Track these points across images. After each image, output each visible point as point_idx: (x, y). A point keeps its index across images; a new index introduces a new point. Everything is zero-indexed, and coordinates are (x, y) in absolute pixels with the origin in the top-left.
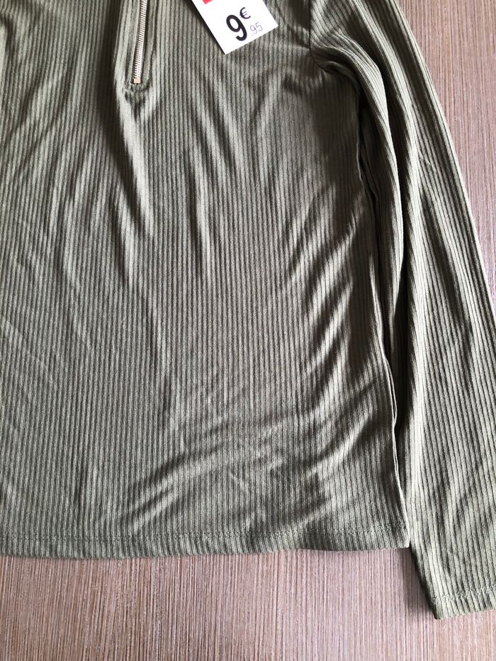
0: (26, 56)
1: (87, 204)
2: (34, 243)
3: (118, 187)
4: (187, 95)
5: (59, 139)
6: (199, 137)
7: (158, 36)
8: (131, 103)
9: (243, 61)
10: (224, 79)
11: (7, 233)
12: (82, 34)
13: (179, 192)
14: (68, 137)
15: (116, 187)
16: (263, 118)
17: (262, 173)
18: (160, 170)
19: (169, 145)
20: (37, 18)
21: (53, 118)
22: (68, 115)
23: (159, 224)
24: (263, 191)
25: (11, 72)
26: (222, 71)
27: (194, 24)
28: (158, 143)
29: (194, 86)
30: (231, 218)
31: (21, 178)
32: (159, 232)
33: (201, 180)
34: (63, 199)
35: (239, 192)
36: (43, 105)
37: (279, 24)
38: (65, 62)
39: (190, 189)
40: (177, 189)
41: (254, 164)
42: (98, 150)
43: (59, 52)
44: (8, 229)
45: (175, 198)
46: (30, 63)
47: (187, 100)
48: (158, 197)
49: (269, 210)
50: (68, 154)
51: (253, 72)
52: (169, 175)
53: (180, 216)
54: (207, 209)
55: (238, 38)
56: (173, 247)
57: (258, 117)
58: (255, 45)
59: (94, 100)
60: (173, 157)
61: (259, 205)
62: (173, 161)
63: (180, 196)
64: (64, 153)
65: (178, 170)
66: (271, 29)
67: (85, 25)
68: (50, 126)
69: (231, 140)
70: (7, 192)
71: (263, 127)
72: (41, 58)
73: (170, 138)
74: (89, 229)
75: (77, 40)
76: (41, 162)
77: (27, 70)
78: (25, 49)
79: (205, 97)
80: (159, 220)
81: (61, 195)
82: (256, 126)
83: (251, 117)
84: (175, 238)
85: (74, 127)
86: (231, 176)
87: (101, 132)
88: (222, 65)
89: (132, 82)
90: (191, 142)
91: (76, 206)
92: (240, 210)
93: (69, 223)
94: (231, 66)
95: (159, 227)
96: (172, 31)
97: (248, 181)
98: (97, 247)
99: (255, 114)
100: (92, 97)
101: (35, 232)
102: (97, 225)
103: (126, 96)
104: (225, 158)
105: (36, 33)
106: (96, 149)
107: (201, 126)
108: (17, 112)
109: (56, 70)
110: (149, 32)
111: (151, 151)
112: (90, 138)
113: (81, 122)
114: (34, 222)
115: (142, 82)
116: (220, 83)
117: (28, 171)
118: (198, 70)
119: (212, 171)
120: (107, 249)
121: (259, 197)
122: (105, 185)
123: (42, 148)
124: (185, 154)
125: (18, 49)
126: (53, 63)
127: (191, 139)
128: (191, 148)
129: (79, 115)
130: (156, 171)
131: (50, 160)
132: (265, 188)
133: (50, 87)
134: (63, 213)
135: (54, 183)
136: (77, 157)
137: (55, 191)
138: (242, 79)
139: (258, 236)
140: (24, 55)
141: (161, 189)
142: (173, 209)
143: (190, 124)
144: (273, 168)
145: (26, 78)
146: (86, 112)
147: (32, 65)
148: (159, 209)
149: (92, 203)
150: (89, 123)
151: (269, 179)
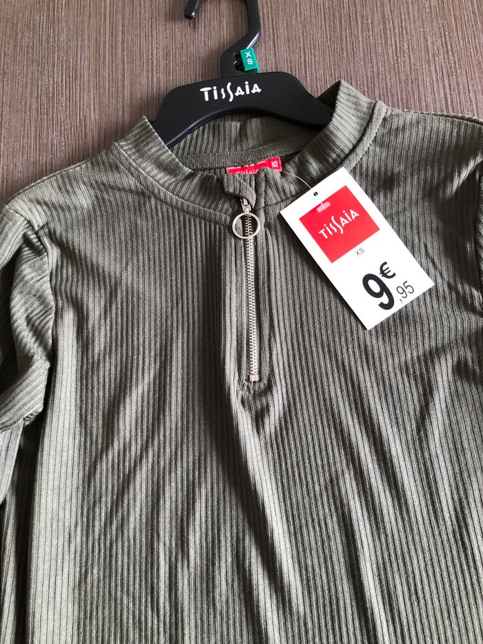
0: (105, 348)
1: (207, 565)
2: (140, 630)
3: (247, 537)
4: (323, 393)
5: (159, 467)
6: (349, 457)
7: (274, 311)
8: (250, 410)
9: (393, 339)
10: (371, 367)
11: (103, 614)
12: (175, 311)
13: (332, 543)
14: (170, 464)
15: (244, 539)
16: (435, 424)
17: (445, 509)
18: (301, 510)
19: (308, 470)
20: (112, 295)
21: (148, 436)
22: (168, 432)
23: (309, 593)
24: (451, 536)
25: (87, 373)
26: (366, 353)
27: (320, 289)
28: (292, 467)
29: (331, 379)
30: (411, 581)
31: (114, 527)
32: (311, 606)
33: (361, 524)
34: (173, 559)
35: (417, 538)
36: (133, 419)
37: (436, 281)
38: (156, 354)
39: (347, 536)
40: (329, 537)
41: (431, 494)
42: (212, 482)
43: (147, 340)
44: (104, 608)
45: (327, 551)
46: (110, 358)
47: (325, 400)
48: (304, 551)
49: (465, 567)
50: (173, 490)
51: (409, 354)
52: (315, 516)
53: (338, 582)
54: (375, 566)
55: (382, 305)
56: (333, 629)
57: (427, 422)
58: (407, 313)
59: (200, 407)
60: (317, 488)
61: (449, 559)
62: (318, 493)
63: (334, 548)
64: (167, 488)
65: (326, 507)
66: (426, 289)
67: (177, 299)
68: (145, 449)
69: (395, 460)
70: (97, 550)
71: (437, 436)
72: (124, 351)
73: (309, 459)
74: (214, 605)
75: (169, 323)
76: (138, 504)
77: (107, 368)
78: (103, 340)
79: (349, 396)
80: (309, 587)
81: (171, 553)
82: (426, 436)
83: (417, 423)
84: (335, 616)
85: (176, 449)
86: (401, 514)
87: (214, 453)
88: (366, 347)
89: (248, 379)
90: (338, 465)
91: (192, 570)
92: (422, 566)
93: (186, 597)
94: (378, 346)
95: (310, 598)
96: (291, 302)
97: (427, 522)
98: (228, 634)
99: (423, 418)
100: (196, 403)
101: (140, 611)
102: (224, 598)
103: (243, 402)
104: (389, 485)
105: (114, 316)
106: (209, 480)
107: (350, 440)
108: (101, 431)
109: (146, 367)
110: (262, 306)
111: (285, 481)
112: (200, 463)
113: (185, 441)
114: (137, 596)
115: (260, 380)
116: (367, 373)
117: (122, 518)
118: (334, 356)
119: (374, 509)
120: (241, 636)
121: (447, 546)
122: (228, 535)
123: (138, 483)
124: (333, 483)
125: (93, 341)
126: (141, 356)
127: (338, 459)
128: (340, 473)
129: (182, 430)
130: (295, 512)
131: (149, 499)
132: (454, 531)
133: (140, 391)
134: (176, 582)
135: (158, 535)
136: (185, 493)
137: (161, 546)
138: (397, 365)
139: (455, 608)
140: (102, 346)
141: (306, 539)
142: (327, 568)
143: (333, 436)
144: (460, 500)
145: (107, 380)
146: (191, 425)
147: (113, 361)
148: (306, 570)
149: (213, 564)
150: (196, 441)
151: (457, 518)
